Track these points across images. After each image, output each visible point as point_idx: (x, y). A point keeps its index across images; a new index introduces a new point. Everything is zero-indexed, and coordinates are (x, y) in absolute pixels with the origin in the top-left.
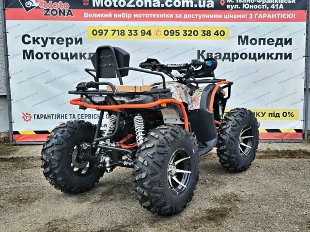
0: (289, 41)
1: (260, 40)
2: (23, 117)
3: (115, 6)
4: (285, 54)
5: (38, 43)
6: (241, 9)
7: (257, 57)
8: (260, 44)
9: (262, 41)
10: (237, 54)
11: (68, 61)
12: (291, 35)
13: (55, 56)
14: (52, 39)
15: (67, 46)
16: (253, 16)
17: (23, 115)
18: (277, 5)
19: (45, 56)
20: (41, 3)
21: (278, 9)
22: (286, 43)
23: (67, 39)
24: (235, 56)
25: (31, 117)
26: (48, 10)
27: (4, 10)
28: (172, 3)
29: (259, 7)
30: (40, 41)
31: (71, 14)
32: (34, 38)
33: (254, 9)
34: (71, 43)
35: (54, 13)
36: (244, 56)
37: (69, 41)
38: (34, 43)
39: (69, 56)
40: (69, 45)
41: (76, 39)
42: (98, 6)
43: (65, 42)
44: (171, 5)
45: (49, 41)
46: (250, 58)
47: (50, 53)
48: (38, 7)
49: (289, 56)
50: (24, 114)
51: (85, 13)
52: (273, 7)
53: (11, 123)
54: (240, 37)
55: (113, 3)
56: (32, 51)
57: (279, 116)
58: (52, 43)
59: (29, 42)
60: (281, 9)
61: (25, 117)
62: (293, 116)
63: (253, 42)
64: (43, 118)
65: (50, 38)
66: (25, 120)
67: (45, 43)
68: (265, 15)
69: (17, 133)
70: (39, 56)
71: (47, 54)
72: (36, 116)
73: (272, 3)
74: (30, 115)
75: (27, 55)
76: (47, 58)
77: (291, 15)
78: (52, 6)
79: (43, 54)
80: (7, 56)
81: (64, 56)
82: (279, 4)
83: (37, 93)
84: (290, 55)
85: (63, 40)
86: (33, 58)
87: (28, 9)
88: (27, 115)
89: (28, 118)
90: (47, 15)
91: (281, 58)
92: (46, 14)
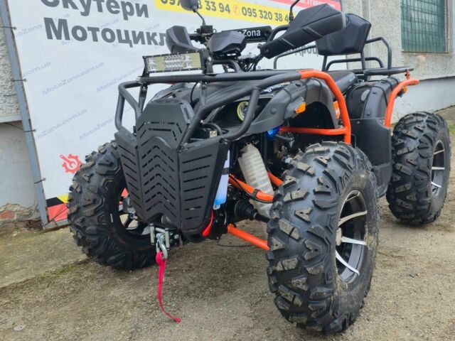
2: (64, 165)
5: (74, 6)
11: (131, 46)
13: (108, 35)
14: (98, 2)
15: (126, 18)
17: (63, 161)
19: (89, 34)
23: (124, 4)
30: (77, 2)
34: (132, 13)
37: (128, 9)
38: (66, 6)
39: (131, 38)
40: (128, 16)
41: (137, 5)
43: (121, 10)
47: (98, 29)
50: (64, 158)
53: (40, 181)
56: (63, 23)
59: (56, 2)
61: (68, 164)
67: (87, 8)
70: (79, 33)
71: (94, 30)
75: (55, 29)
76: (95, 39)
79: (86, 29)
80: (10, 29)
81: (124, 37)
83: (85, 110)
85: (118, 6)
86: (67, 38)
88: (71, 160)
89: (74, 166)
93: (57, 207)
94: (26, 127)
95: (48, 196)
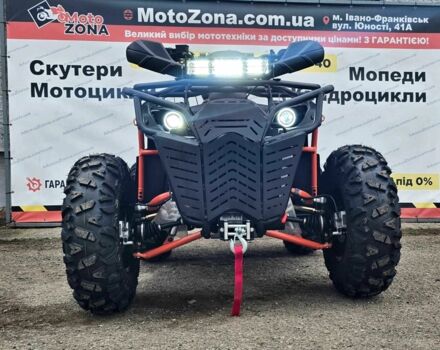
0: (422, 77)
1: (381, 73)
2: (29, 185)
3: (172, 21)
4: (417, 94)
5: (55, 73)
6: (353, 30)
7: (377, 97)
8: (381, 79)
9: (384, 76)
10: (348, 93)
11: (100, 100)
12: (423, 67)
13: (80, 93)
14: (76, 68)
15: (99, 78)
16: (371, 40)
17: (28, 182)
18: (403, 25)
19: (64, 92)
20: (61, 15)
21: (405, 31)
22: (417, 79)
23: (99, 68)
24: (346, 96)
25: (40, 185)
26: (71, 26)
27: (5, 23)
28: (255, 19)
29: (377, 27)
30: (58, 70)
31: (106, 32)
32: (48, 66)
33: (371, 31)
34: (105, 74)
35: (80, 29)
36: (358, 96)
37: (102, 71)
38: (49, 73)
39: (101, 93)
40: (102, 77)
41: (112, 68)
42: (146, 20)
43: (95, 73)
44: (252, 22)
45: (72, 70)
46: (367, 99)
47: (72, 89)
48: (56, 21)
49: (422, 97)
50: (29, 180)
51: (126, 32)
52: (397, 27)
53: (9, 193)
54: (352, 69)
55: (168, 17)
56: (45, 85)
57: (411, 184)
58: (77, 73)
59: (41, 72)
60: (409, 31)
61: (31, 185)
62: (431, 183)
63: (372, 76)
64: (58, 187)
65: (73, 66)
66: (30, 189)
67: (65, 74)
68: (386, 39)
69: (17, 209)
70: (56, 92)
71: (68, 90)
72: (48, 184)
73: (396, 23)
74: (38, 181)
75: (37, 90)
76: (68, 95)
77: (423, 39)
78: (77, 19)
79: (62, 89)
80: (6, 91)
81: (94, 94)
82: (406, 25)
83: (51, 148)
84: (424, 95)
85: (93, 69)
86: (46, 95)
87: (40, 23)
88: (34, 182)
89: (36, 187)
90: (69, 33)
91: (411, 100)
92: (67, 32)
93: (19, 213)
94: (6, 156)
95: (13, 204)
